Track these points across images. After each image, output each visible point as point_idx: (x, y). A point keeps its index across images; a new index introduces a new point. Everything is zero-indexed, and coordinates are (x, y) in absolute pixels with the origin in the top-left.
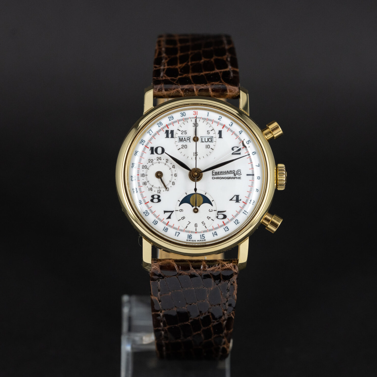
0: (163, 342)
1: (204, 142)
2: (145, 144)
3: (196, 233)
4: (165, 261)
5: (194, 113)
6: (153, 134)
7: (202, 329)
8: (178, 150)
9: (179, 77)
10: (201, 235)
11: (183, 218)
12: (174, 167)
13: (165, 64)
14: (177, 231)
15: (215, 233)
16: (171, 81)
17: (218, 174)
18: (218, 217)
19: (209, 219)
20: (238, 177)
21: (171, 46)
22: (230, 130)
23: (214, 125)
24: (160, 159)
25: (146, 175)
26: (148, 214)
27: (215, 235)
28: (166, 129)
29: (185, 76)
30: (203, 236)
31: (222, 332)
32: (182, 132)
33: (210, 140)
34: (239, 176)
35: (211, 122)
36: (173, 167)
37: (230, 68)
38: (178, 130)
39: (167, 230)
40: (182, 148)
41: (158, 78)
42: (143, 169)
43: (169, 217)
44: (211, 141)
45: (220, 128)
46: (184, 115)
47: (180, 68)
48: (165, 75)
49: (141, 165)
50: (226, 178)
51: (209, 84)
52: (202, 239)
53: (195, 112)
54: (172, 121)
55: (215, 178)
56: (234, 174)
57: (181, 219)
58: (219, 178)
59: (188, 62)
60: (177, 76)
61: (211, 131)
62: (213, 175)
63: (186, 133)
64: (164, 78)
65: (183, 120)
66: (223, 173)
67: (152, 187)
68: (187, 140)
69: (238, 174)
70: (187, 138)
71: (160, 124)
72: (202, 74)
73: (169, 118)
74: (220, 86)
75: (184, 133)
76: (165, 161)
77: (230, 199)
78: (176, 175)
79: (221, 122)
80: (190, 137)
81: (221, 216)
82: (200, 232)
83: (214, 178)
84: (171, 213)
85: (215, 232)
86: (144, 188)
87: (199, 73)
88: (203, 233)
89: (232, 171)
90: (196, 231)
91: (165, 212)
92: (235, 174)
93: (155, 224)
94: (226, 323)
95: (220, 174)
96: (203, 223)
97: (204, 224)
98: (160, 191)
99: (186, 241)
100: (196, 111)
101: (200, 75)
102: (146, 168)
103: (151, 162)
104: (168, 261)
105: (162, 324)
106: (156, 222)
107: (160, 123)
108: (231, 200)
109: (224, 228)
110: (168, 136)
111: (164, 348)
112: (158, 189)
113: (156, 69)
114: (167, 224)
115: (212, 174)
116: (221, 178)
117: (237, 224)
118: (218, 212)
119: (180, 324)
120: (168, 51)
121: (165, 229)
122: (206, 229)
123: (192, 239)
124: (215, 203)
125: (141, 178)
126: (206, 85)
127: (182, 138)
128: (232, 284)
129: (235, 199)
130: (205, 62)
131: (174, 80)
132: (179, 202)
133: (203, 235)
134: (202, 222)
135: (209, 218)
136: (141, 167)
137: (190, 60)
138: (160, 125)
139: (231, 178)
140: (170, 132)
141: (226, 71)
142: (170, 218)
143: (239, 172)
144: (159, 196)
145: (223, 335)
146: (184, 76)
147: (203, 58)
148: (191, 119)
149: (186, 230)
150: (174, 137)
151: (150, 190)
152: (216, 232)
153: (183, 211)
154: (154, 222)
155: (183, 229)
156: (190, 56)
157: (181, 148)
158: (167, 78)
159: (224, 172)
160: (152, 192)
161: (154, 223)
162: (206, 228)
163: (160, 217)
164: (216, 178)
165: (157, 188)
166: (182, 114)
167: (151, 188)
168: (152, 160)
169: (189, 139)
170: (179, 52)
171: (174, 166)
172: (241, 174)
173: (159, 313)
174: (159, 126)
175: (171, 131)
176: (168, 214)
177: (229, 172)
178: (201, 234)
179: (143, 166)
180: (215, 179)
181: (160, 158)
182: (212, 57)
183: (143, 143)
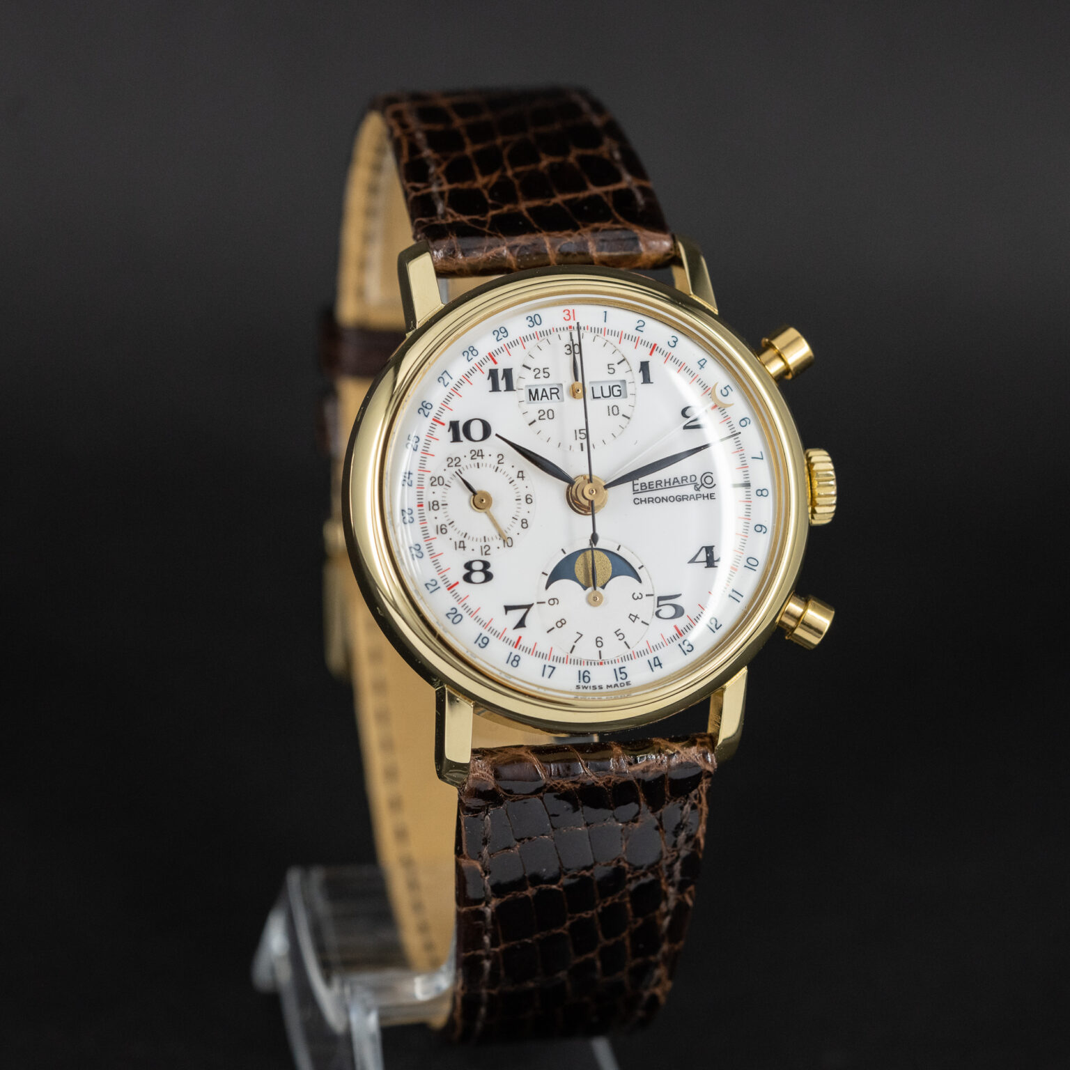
0: (484, 991)
1: (600, 398)
2: (433, 413)
3: (601, 664)
4: (506, 753)
5: (565, 315)
6: (452, 383)
7: (599, 946)
8: (530, 424)
9: (492, 213)
10: (615, 670)
11: (562, 623)
12: (521, 474)
13: (438, 178)
14: (548, 663)
15: (656, 659)
16: (473, 226)
17: (649, 488)
18: (661, 614)
19: (634, 621)
20: (705, 495)
21: (439, 127)
22: (673, 360)
23: (627, 348)
24: (480, 454)
25: (443, 505)
26: (459, 618)
27: (655, 666)
28: (490, 365)
29: (509, 210)
30: (621, 673)
31: (655, 948)
32: (537, 371)
33: (618, 390)
34: (710, 491)
35: (615, 340)
36: (518, 477)
37: (627, 181)
38: (524, 366)
39: (518, 661)
40: (540, 419)
41: (434, 218)
42: (434, 489)
43: (521, 624)
44: (618, 393)
45: (643, 354)
46: (538, 322)
47: (485, 186)
48: (451, 210)
49: (427, 476)
50: (672, 499)
51: (586, 229)
52: (620, 681)
53: (567, 312)
54: (505, 341)
55: (641, 501)
56: (695, 486)
57: (555, 627)
58: (652, 501)
59: (505, 170)
60: (487, 212)
61: (619, 363)
62: (635, 492)
63: (546, 375)
64: (450, 220)
65: (534, 336)
66: (663, 484)
67: (465, 537)
68: (551, 394)
69: (705, 485)
70: (551, 389)
71: (470, 353)
72: (554, 201)
73: (496, 333)
74: (618, 233)
75: (541, 375)
76: (494, 460)
77: (689, 560)
78: (529, 500)
79: (643, 336)
80: (561, 385)
81: (668, 611)
82: (613, 662)
83: (639, 501)
84: (524, 610)
85: (654, 658)
86: (441, 544)
87: (546, 200)
88: (621, 665)
89: (689, 478)
90: (600, 658)
91: (508, 608)
92: (698, 487)
93: (482, 645)
94: (671, 922)
95: (655, 488)
96: (618, 633)
97: (621, 637)
98: (487, 548)
99: (574, 689)
100: (570, 308)
101: (551, 204)
102: (441, 483)
103: (456, 466)
104: (514, 752)
105: (487, 939)
106: (485, 641)
107: (471, 349)
108: (692, 561)
109: (679, 645)
110: (498, 387)
111: (483, 1011)
112: (483, 544)
113: (419, 194)
114: (516, 645)
115: (634, 490)
116: (658, 500)
117: (714, 632)
118: (660, 599)
119: (538, 936)
120: (434, 141)
121: (512, 658)
122: (629, 652)
123: (591, 684)
124: (648, 572)
125: (430, 515)
126: (577, 232)
127: (537, 391)
128: (694, 807)
129: (705, 559)
130: (551, 165)
131: (483, 224)
132: (546, 578)
133: (622, 670)
134: (616, 632)
135: (633, 618)
136: (427, 482)
137: (506, 163)
138: (471, 356)
139: (687, 499)
140: (500, 374)
141: (620, 191)
142: (524, 626)
143: (708, 480)
144: (486, 565)
145: (659, 956)
146: (506, 209)
147: (543, 156)
148: (559, 333)
149: (572, 656)
150: (515, 389)
151: (460, 547)
152: (657, 657)
153: (558, 603)
154: (480, 641)
155: (563, 655)
156: (505, 152)
157: (537, 419)
158: (458, 219)
159: (665, 482)
160: (464, 552)
161: (479, 645)
162: (629, 647)
163: (494, 625)
164: (645, 501)
165: (479, 540)
166: (531, 321)
167: (460, 542)
168: (457, 460)
169: (556, 391)
170: (467, 140)
171: (522, 472)
172: (715, 485)
173: (482, 907)
174: (469, 359)
175: (505, 370)
176: (516, 615)
177: (680, 480)
178: (617, 666)
179: (433, 479)
180: (643, 503)
181: (480, 452)
182: (566, 152)
183: (426, 411)
